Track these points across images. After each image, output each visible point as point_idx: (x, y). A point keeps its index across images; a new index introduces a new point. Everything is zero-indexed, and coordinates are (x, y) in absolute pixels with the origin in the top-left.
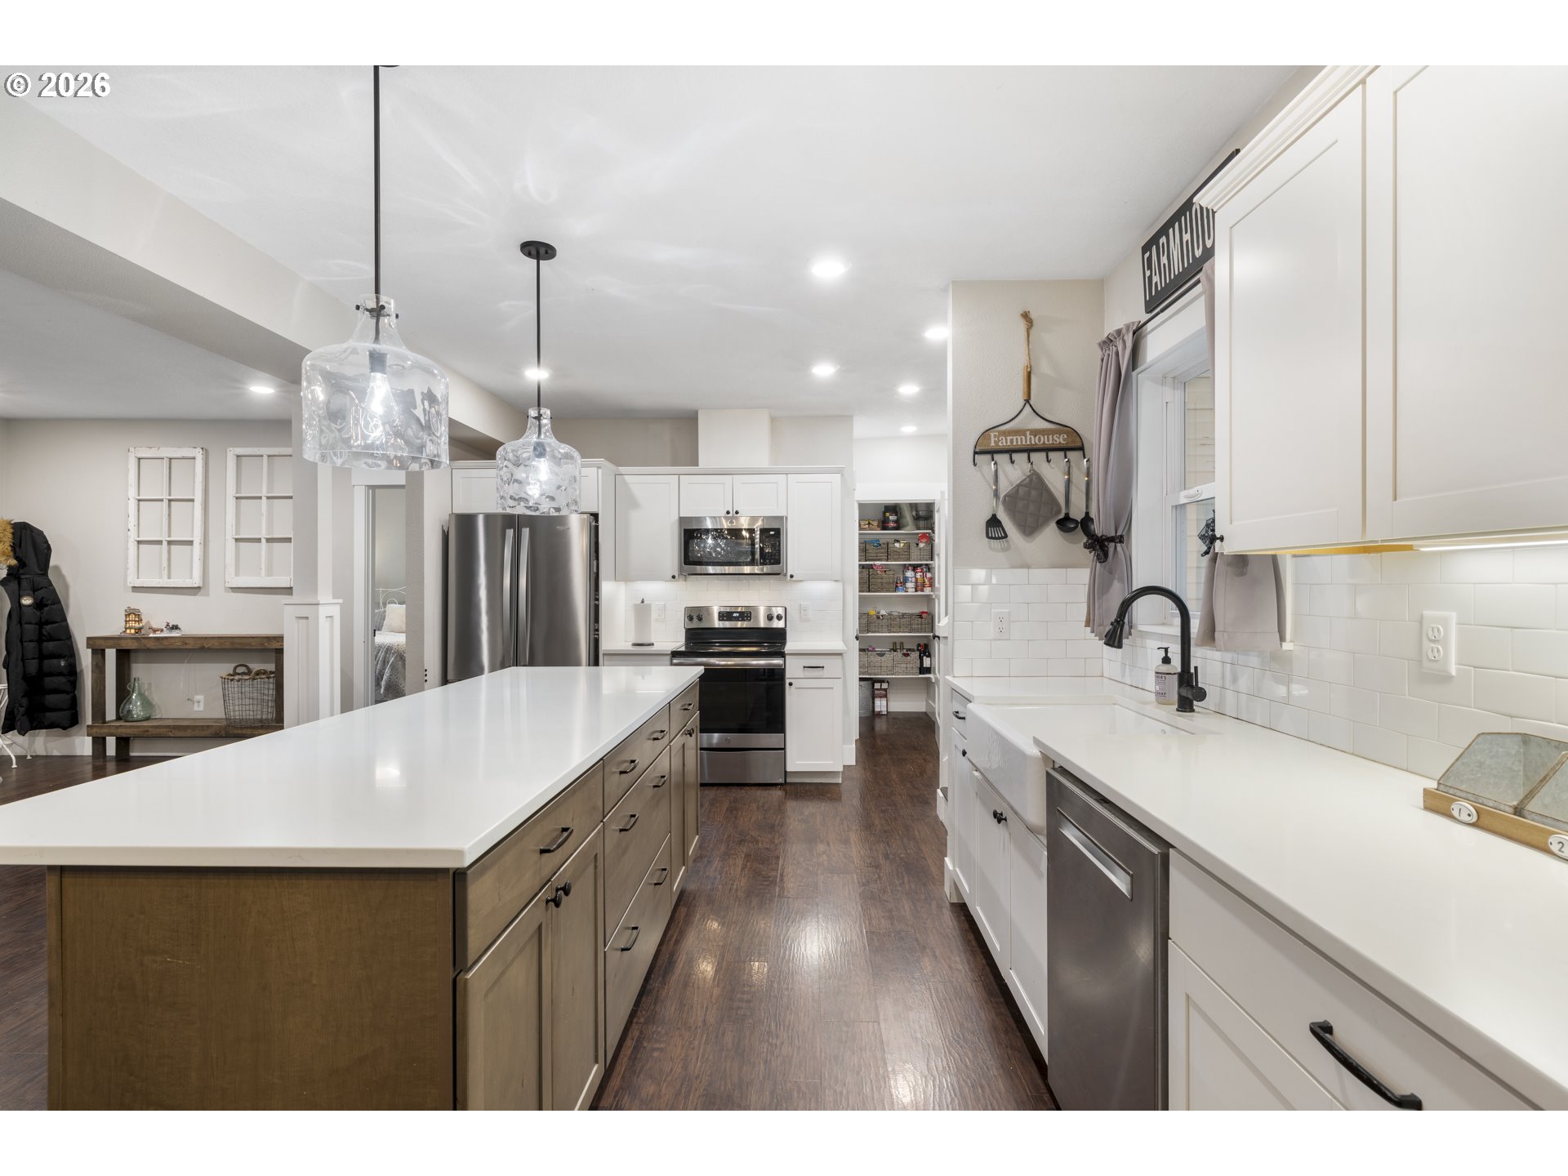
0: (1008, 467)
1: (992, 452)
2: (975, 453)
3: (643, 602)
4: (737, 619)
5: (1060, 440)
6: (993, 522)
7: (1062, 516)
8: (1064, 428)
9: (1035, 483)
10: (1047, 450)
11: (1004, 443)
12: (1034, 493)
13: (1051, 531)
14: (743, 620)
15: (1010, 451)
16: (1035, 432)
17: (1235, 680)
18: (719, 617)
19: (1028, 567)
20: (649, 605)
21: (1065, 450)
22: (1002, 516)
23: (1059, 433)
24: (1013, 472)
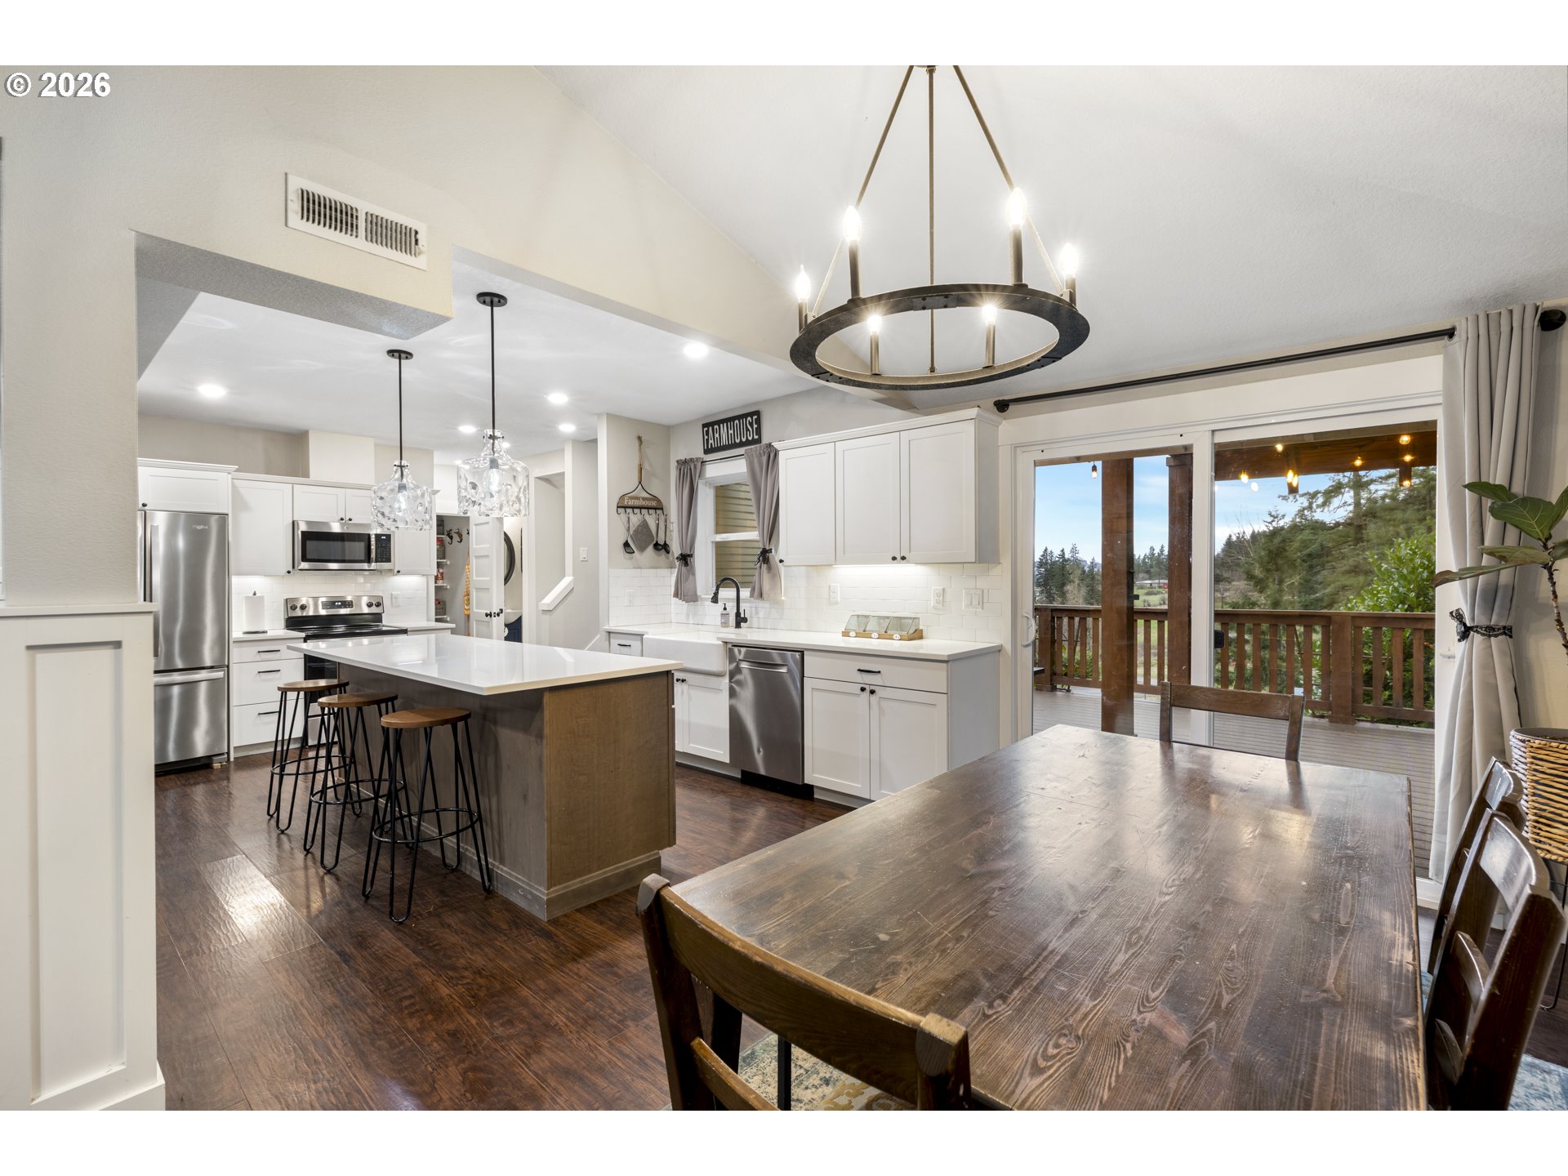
0: (631, 515)
1: (625, 507)
2: (618, 507)
3: (255, 594)
4: (340, 607)
5: (654, 504)
6: (626, 545)
7: (655, 542)
8: (655, 498)
9: (644, 525)
10: (648, 508)
11: (631, 503)
12: (645, 530)
13: (650, 549)
14: (345, 607)
15: (633, 508)
16: (644, 499)
17: (757, 613)
18: (323, 605)
19: (641, 568)
20: (262, 598)
21: (655, 509)
22: (630, 542)
23: (654, 500)
24: (635, 519)
